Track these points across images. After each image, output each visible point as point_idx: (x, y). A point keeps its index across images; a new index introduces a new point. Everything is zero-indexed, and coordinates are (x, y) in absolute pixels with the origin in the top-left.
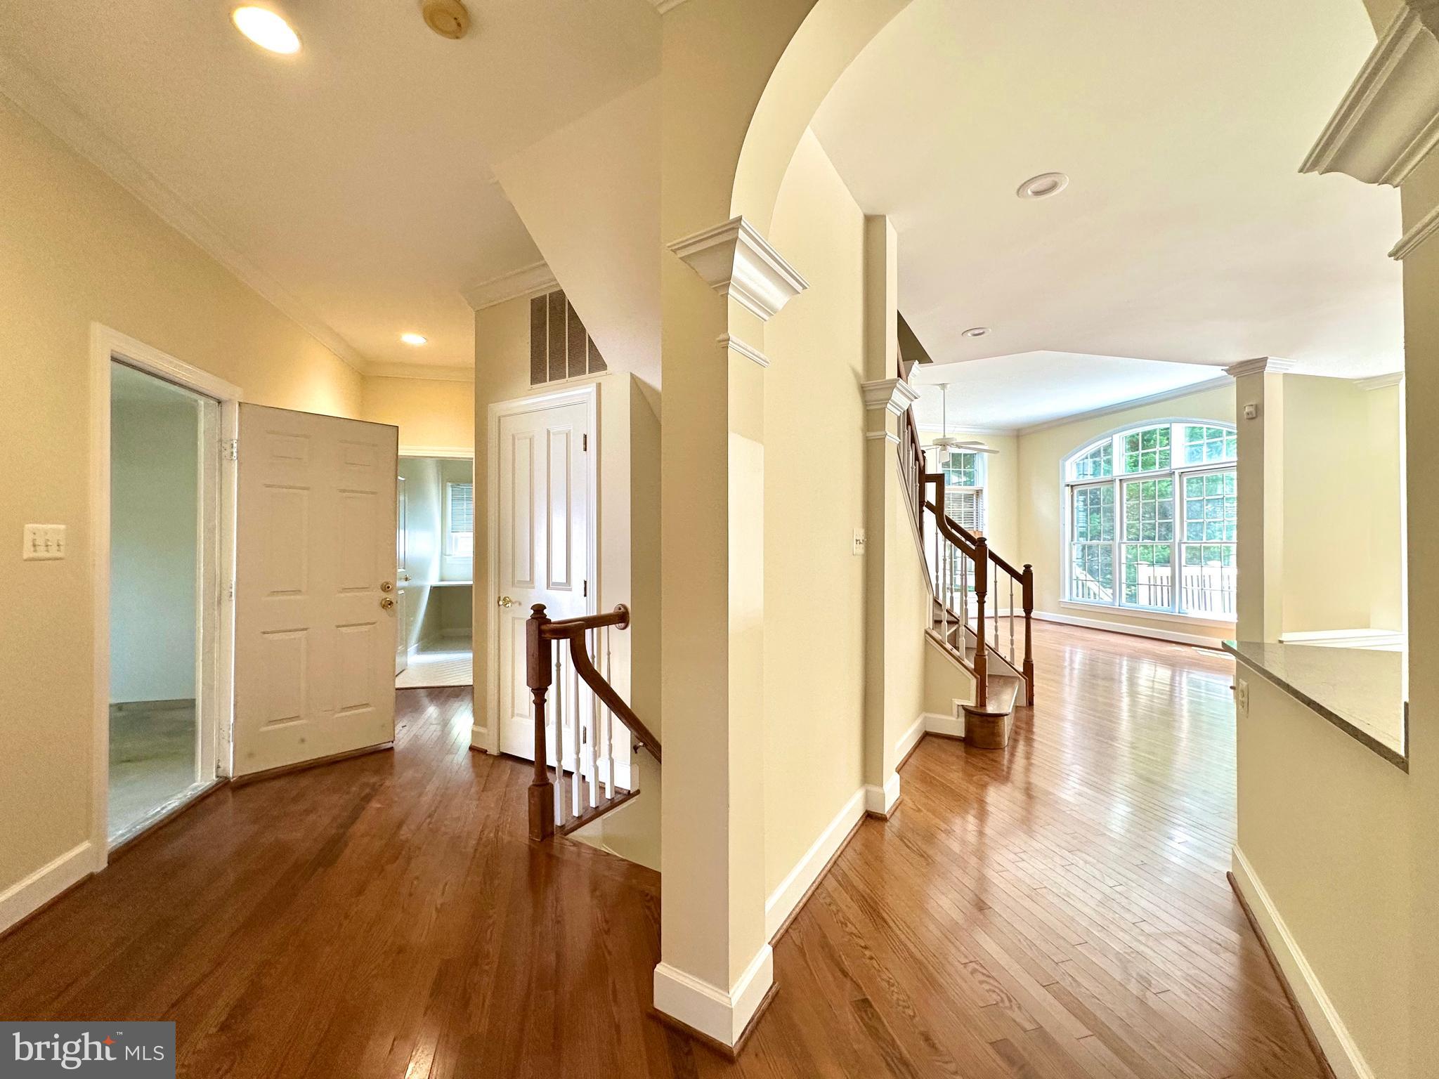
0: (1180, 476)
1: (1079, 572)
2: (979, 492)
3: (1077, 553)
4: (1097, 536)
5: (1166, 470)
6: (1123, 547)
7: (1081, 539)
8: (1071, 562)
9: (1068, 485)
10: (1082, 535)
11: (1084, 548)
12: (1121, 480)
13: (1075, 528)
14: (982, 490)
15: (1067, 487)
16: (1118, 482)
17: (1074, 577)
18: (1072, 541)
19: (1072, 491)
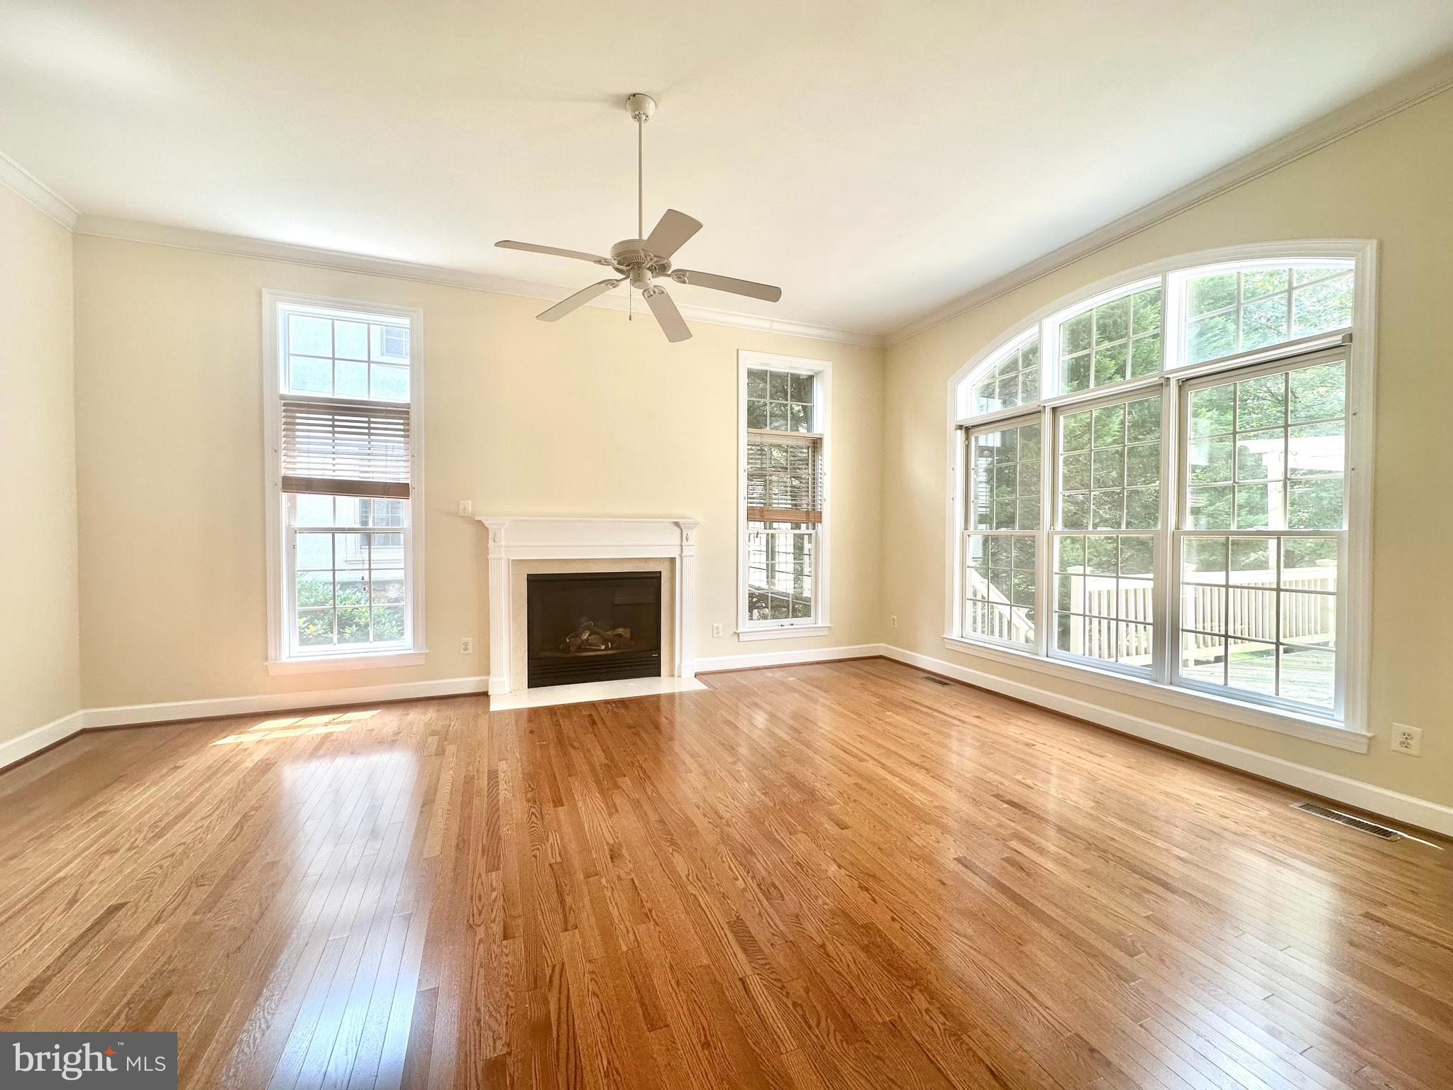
0: (1180, 387)
1: (977, 582)
2: (816, 444)
3: (975, 547)
4: (1009, 521)
5: (1151, 379)
6: (1057, 539)
7: (983, 527)
8: (964, 566)
9: (960, 427)
10: (983, 519)
11: (986, 541)
12: (1054, 410)
13: (972, 506)
14: (821, 439)
15: (959, 431)
16: (1048, 416)
17: (970, 595)
18: (966, 528)
19: (967, 438)
